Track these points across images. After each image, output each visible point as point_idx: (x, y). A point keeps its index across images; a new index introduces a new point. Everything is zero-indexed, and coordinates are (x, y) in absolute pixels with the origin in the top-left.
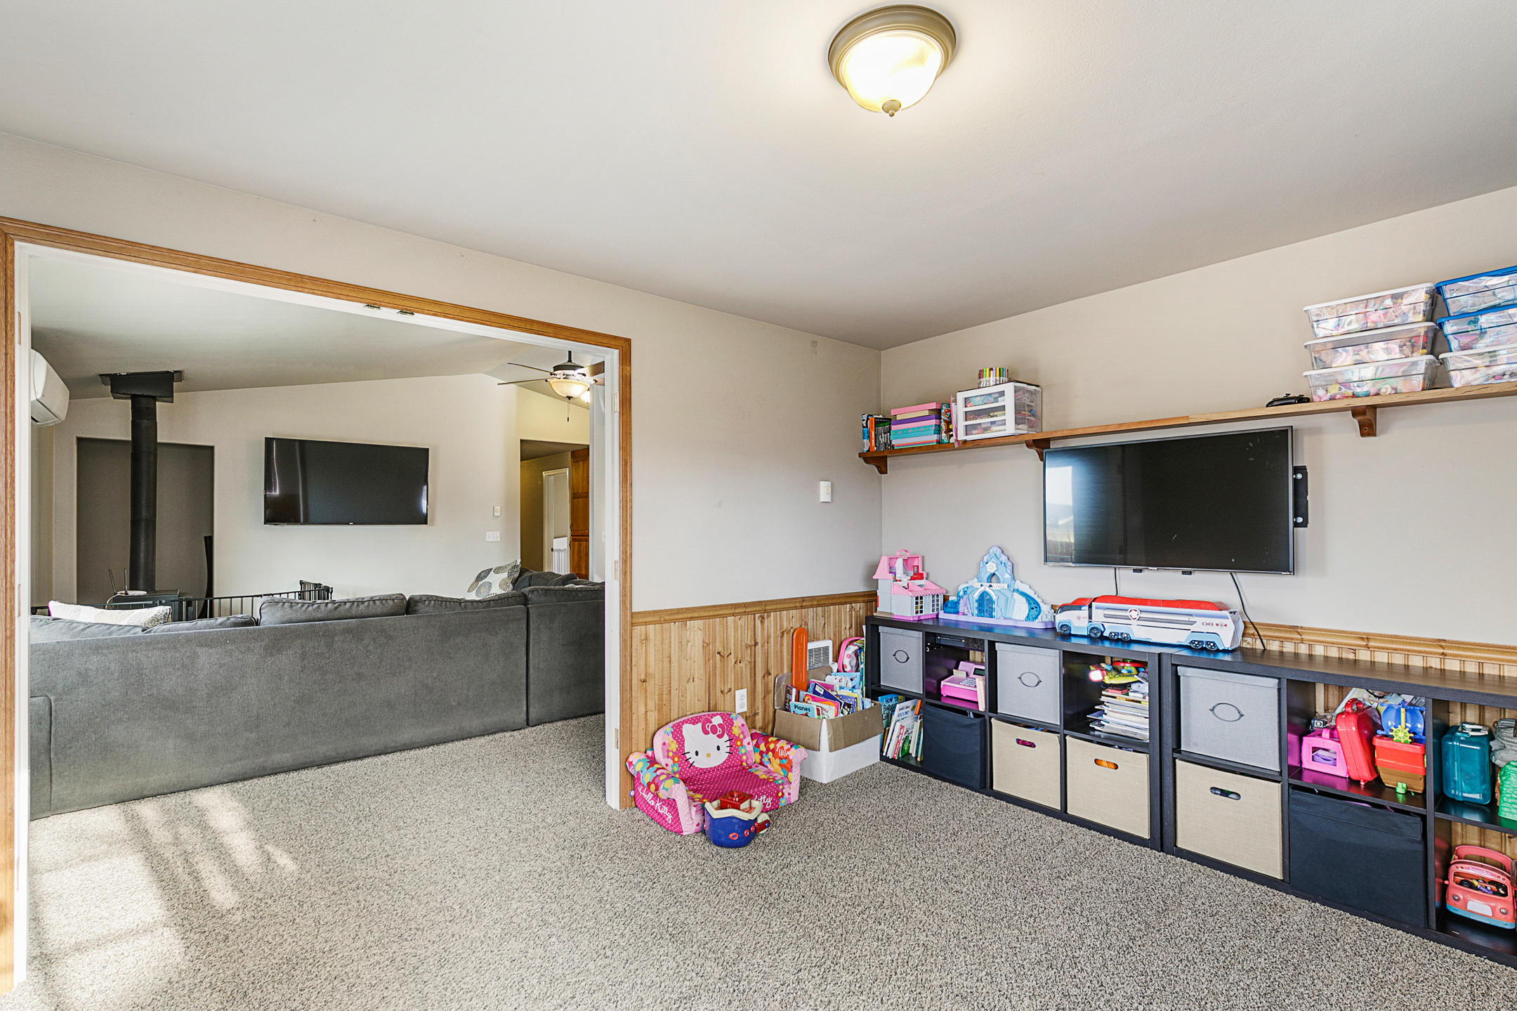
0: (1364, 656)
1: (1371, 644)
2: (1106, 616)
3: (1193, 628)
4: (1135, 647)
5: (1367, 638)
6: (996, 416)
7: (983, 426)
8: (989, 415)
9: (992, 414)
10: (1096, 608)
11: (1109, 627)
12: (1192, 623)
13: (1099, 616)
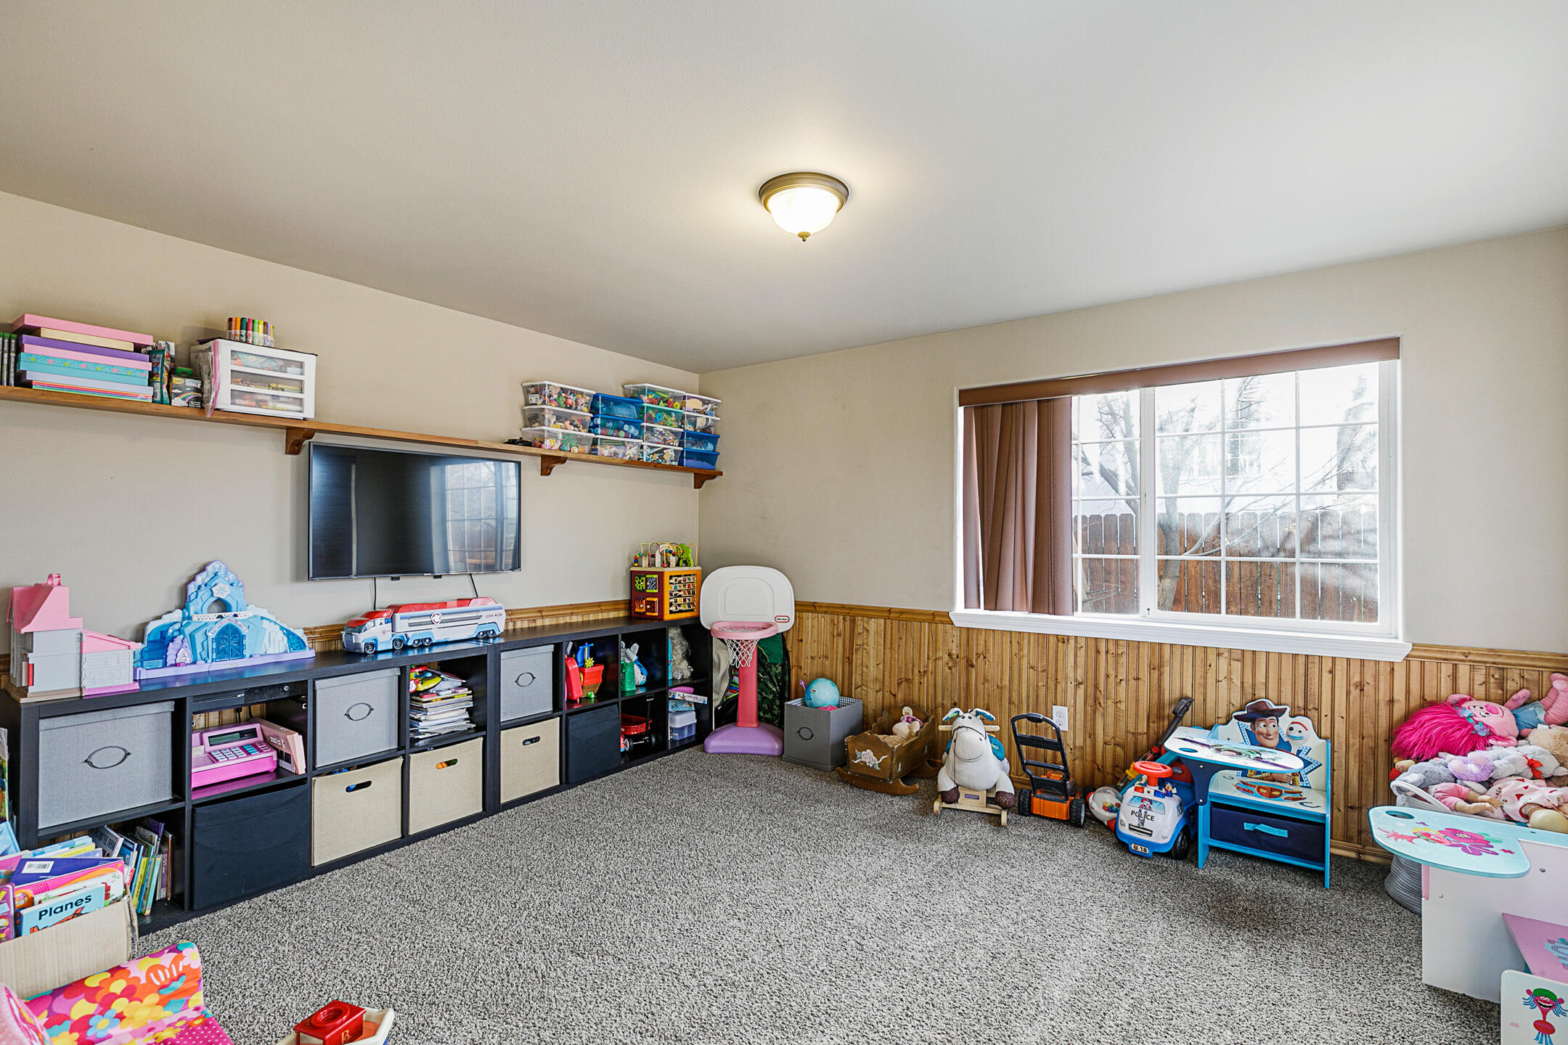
0: (539, 623)
1: (544, 614)
2: (410, 625)
3: (479, 621)
4: (436, 650)
5: (540, 610)
6: (283, 390)
7: (260, 397)
8: (269, 386)
9: (274, 385)
10: (401, 618)
11: (413, 636)
12: (479, 617)
13: (402, 625)
